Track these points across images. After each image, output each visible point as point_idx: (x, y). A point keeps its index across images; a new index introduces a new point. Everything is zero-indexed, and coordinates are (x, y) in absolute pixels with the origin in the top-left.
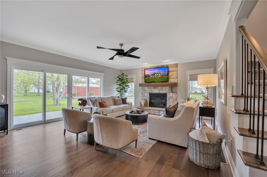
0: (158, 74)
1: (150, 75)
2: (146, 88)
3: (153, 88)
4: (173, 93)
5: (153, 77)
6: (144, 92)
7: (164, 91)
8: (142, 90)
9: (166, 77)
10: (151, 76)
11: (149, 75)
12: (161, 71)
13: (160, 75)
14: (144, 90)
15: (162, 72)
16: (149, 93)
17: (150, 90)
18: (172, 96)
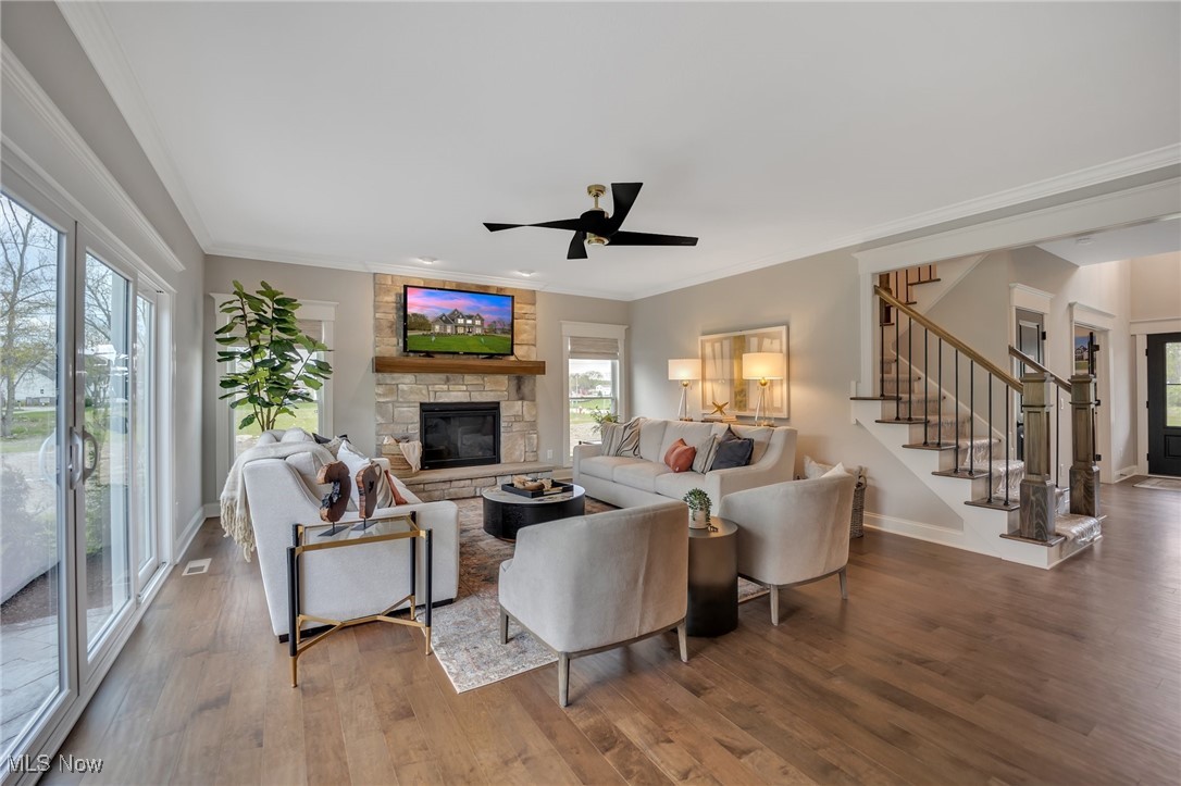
0: (470, 317)
1: (430, 319)
2: (407, 381)
3: (440, 379)
4: (522, 399)
5: (449, 331)
6: (393, 402)
7: (492, 393)
8: (380, 390)
9: (507, 339)
10: (437, 327)
11: (423, 317)
12: (483, 307)
13: (478, 326)
14: (394, 389)
15: (489, 312)
16: (421, 404)
17: (424, 392)
18: (520, 413)
